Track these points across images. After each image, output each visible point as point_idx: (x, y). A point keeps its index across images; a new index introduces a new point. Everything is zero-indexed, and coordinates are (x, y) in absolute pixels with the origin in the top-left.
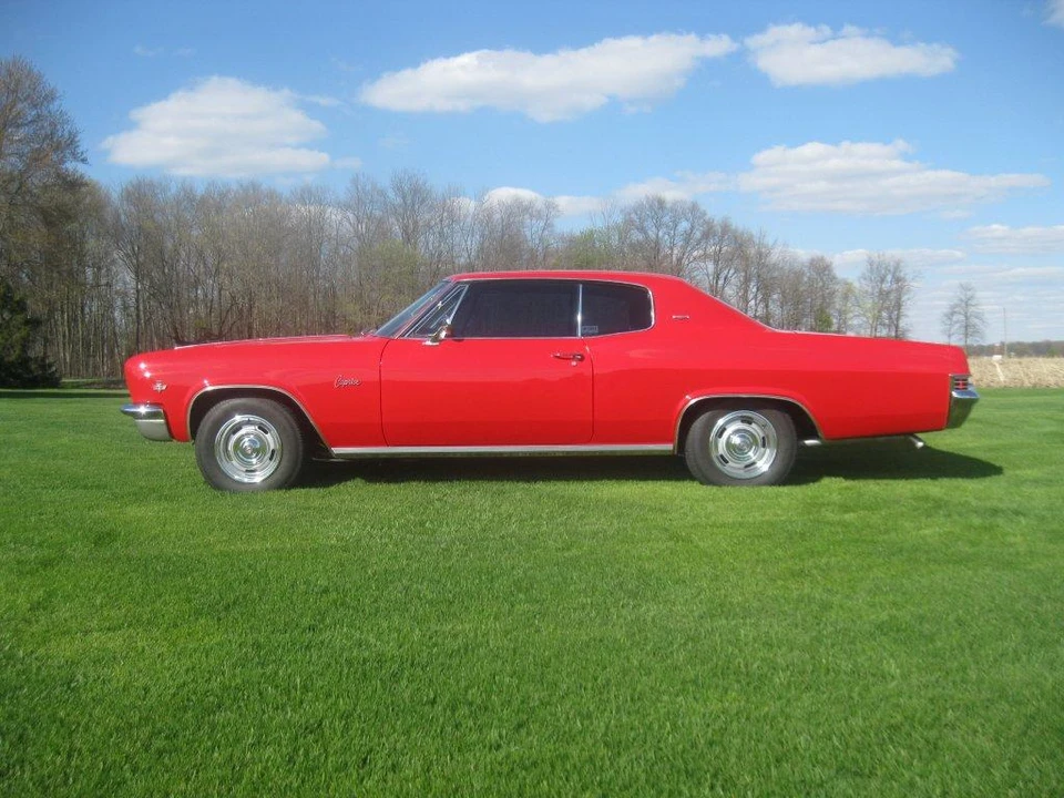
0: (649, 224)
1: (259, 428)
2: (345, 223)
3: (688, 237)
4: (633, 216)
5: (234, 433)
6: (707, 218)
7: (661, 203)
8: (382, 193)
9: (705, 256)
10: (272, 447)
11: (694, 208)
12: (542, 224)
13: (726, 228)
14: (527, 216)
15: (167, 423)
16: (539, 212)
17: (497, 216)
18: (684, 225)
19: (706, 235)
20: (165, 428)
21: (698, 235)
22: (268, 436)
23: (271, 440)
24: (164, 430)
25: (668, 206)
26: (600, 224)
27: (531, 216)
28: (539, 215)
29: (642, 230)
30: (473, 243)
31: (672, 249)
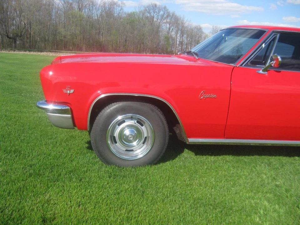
0: (152, 11)
1: (138, 122)
2: (60, 3)
3: (162, 16)
4: (147, 9)
5: (119, 125)
6: (169, 11)
7: (156, 5)
9: (167, 22)
10: (145, 135)
11: (165, 8)
12: (120, 9)
13: (173, 14)
14: (115, 6)
15: (73, 118)
16: (119, 5)
17: (107, 5)
18: (162, 13)
19: (168, 16)
20: (71, 121)
21: (165, 16)
22: (143, 128)
23: (145, 130)
24: (70, 122)
25: (158, 6)
26: (137, 10)
27: (117, 6)
28: (119, 6)
29: (149, 13)
30: (99, 13)
31: (157, 19)
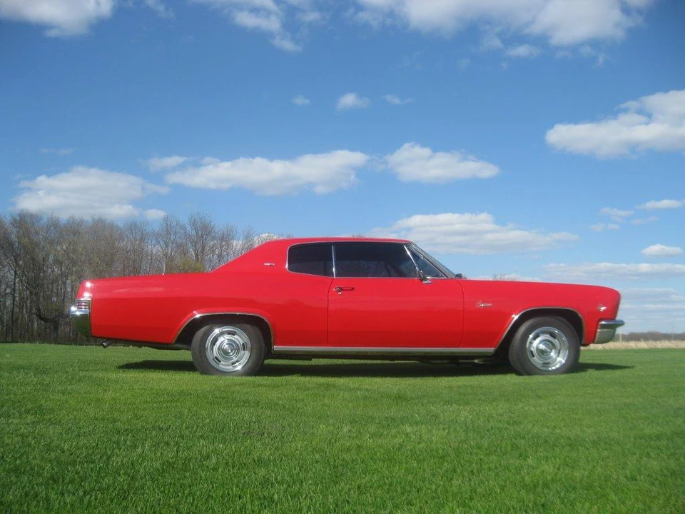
8: (183, 227)
